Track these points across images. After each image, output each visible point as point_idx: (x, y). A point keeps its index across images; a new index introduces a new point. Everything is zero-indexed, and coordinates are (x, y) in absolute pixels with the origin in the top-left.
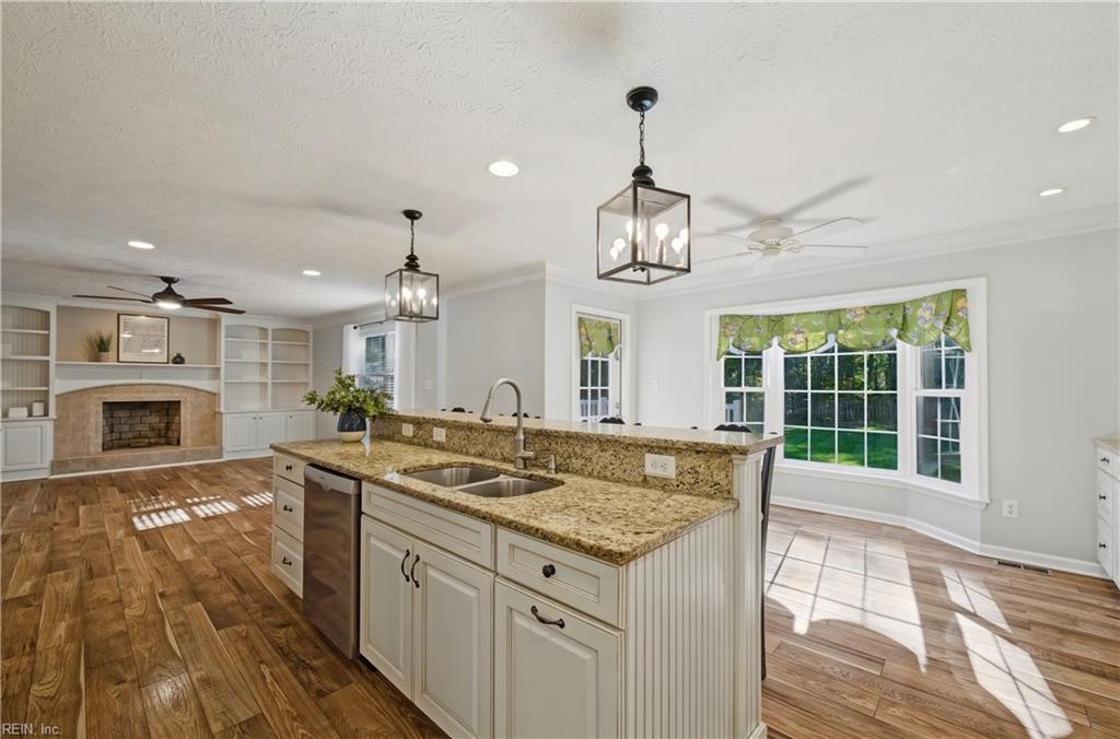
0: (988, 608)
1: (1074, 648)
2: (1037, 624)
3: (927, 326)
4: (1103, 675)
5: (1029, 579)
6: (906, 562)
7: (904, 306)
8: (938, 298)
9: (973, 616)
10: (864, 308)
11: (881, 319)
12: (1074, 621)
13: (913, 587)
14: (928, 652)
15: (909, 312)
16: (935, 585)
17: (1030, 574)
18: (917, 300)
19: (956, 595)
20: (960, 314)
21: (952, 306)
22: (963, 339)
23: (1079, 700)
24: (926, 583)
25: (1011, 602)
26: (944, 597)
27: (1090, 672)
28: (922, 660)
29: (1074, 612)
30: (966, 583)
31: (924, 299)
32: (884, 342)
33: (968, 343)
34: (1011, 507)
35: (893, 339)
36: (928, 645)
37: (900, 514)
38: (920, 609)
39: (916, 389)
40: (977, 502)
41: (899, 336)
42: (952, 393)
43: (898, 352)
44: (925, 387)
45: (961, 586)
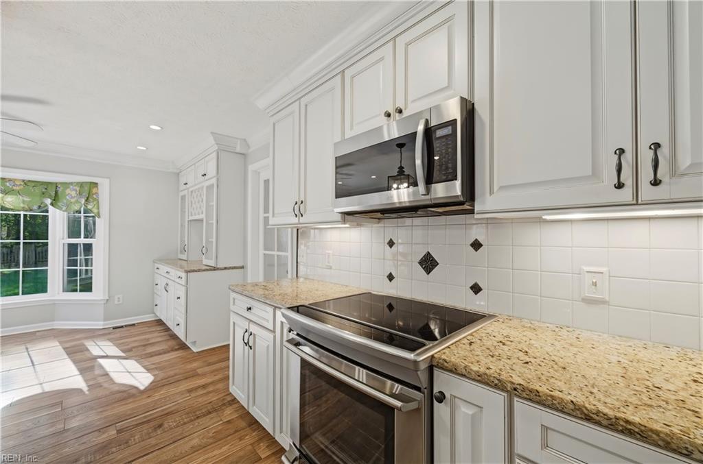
0: (113, 350)
1: (150, 350)
2: (134, 347)
3: (73, 200)
4: (160, 354)
5: (129, 330)
6: (60, 347)
7: (56, 185)
8: (81, 185)
9: (107, 357)
10: (23, 181)
11: (38, 190)
12: (148, 340)
13: (70, 358)
14: (87, 383)
15: (60, 190)
16: (82, 351)
17: (129, 328)
18: (66, 183)
19: (95, 351)
20: (95, 196)
21: (89, 191)
22: (95, 211)
23: (154, 366)
24: (76, 353)
25: (123, 343)
26: (89, 355)
27: (156, 355)
28: (85, 389)
29: (147, 336)
30: (98, 343)
31: (71, 183)
32: (40, 207)
33: (99, 213)
34: (119, 298)
35: (47, 205)
36: (86, 381)
37: (50, 321)
38: (76, 366)
39: (63, 239)
40: (102, 300)
41: (52, 204)
42: (88, 241)
43: (50, 214)
44: (69, 237)
45: (97, 347)
